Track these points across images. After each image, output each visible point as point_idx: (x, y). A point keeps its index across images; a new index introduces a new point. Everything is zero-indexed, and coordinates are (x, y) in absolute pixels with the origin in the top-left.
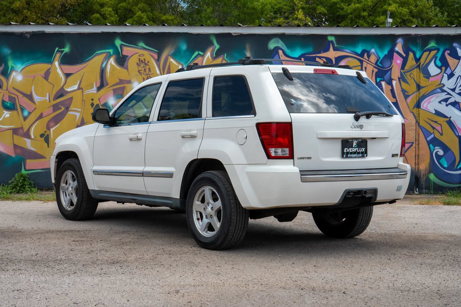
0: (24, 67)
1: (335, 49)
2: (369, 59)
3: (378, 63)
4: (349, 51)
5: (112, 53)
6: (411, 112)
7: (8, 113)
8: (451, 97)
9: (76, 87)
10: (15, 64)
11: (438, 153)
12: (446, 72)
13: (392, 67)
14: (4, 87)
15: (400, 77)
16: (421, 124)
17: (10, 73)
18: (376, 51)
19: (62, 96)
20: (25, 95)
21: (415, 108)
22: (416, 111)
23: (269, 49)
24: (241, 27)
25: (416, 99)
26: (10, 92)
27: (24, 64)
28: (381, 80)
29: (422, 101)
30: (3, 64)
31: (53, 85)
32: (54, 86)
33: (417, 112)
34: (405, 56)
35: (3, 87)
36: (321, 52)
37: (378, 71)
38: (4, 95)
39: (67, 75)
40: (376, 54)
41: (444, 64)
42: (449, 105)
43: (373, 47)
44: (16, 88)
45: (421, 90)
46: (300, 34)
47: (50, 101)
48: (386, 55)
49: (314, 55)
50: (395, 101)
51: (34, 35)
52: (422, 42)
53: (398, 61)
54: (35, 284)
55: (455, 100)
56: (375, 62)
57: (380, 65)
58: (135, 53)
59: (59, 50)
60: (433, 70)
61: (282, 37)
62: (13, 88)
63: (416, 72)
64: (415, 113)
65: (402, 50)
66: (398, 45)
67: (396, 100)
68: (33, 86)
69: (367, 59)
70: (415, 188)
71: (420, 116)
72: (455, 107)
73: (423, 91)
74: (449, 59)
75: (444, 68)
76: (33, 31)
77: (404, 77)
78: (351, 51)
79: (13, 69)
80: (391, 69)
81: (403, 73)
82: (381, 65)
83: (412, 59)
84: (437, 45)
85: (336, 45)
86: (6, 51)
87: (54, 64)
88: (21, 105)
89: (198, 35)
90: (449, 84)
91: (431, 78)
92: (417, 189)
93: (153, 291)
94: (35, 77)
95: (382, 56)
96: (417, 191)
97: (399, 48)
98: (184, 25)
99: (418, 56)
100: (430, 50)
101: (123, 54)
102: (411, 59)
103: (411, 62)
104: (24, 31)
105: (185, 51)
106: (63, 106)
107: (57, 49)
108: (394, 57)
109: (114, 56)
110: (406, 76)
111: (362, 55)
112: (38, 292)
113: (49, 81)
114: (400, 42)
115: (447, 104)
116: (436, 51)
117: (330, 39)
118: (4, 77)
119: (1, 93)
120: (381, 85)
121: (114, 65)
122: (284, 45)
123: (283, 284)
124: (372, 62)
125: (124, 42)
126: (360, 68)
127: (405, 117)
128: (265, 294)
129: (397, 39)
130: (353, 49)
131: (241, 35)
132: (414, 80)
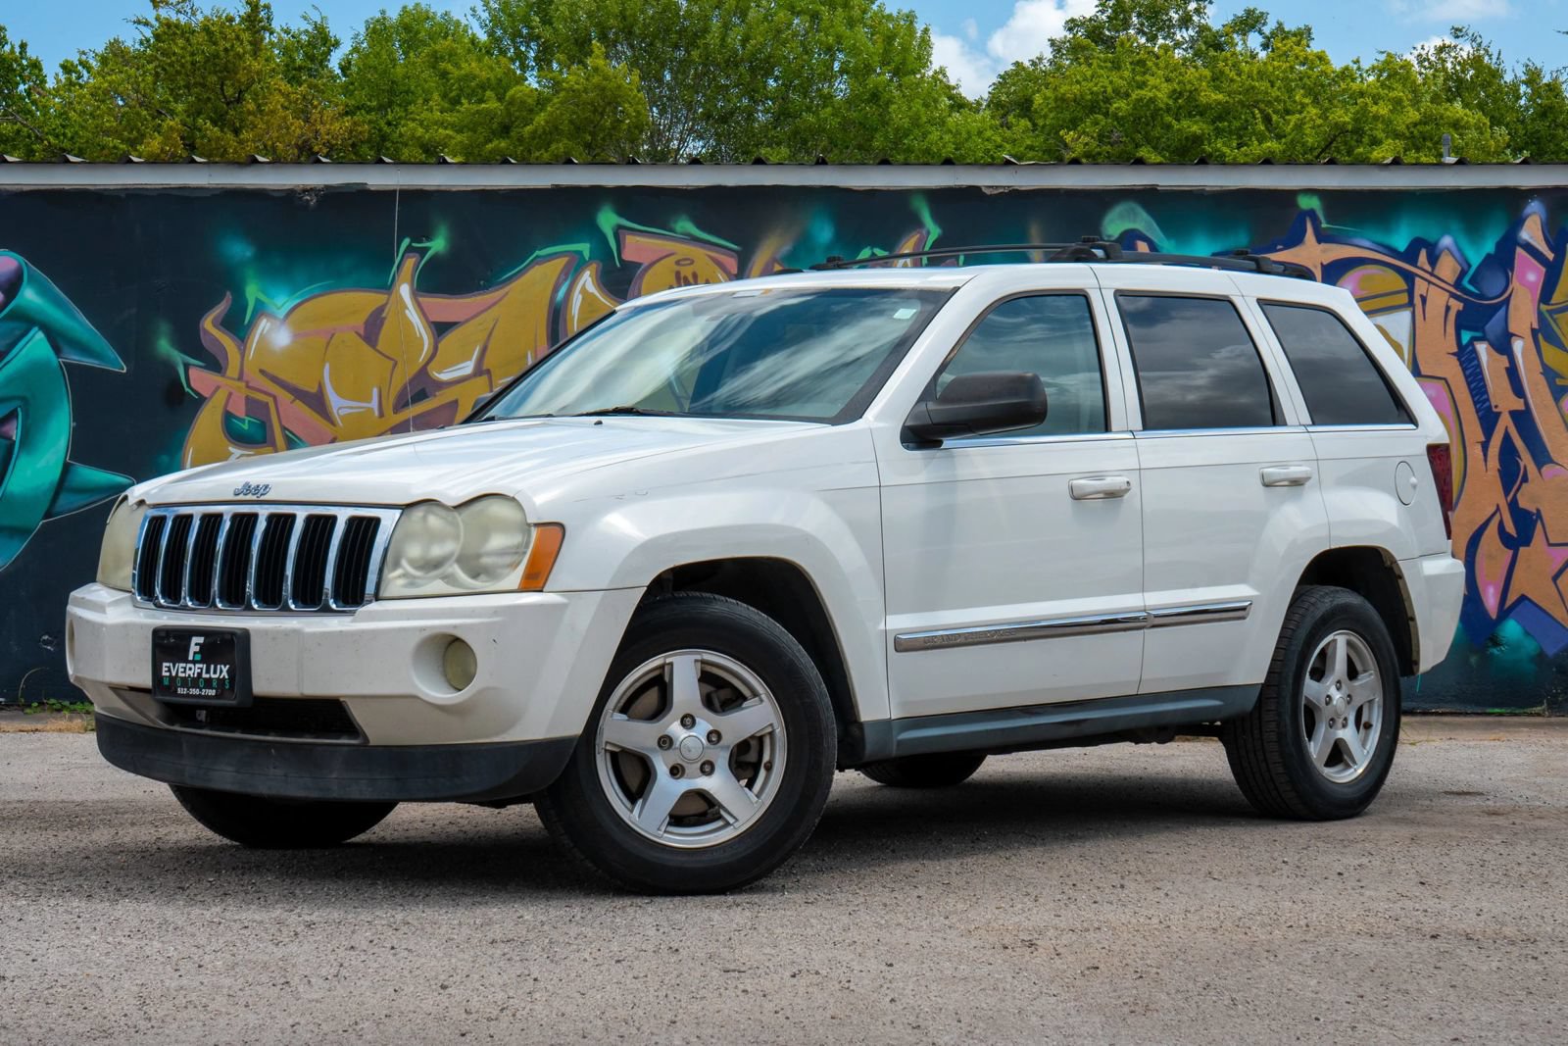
0: (297, 301)
1: (1322, 237)
2: (1433, 268)
3: (1465, 282)
4: (1367, 244)
5: (587, 255)
7: (242, 455)
9: (468, 368)
10: (264, 292)
13: (1510, 295)
14: (232, 370)
15: (1536, 326)
17: (252, 324)
18: (1456, 243)
19: (421, 396)
20: (299, 394)
23: (1107, 236)
24: (1013, 166)
26: (251, 384)
27: (299, 293)
28: (1474, 339)
30: (228, 293)
31: (392, 362)
32: (396, 364)
34: (1551, 259)
35: (226, 369)
36: (1276, 246)
37: (1464, 307)
38: (230, 394)
39: (441, 329)
40: (1457, 255)
43: (1446, 232)
44: (269, 370)
46: (1207, 189)
47: (381, 415)
48: (1489, 256)
50: (1523, 408)
51: (332, 197)
53: (1529, 276)
56: (1455, 279)
57: (1471, 288)
58: (664, 254)
59: (414, 244)
61: (1148, 198)
62: (262, 372)
65: (1542, 237)
66: (1528, 223)
67: (1526, 404)
68: (327, 366)
69: (1430, 270)
76: (326, 183)
77: (1552, 329)
78: (1374, 242)
79: (260, 311)
80: (1508, 300)
81: (1547, 315)
82: (1476, 287)
85: (1324, 225)
86: (238, 250)
87: (393, 296)
88: (286, 429)
89: (872, 193)
94: (333, 335)
95: (1475, 260)
97: (1532, 231)
98: (824, 163)
101: (624, 257)
104: (298, 186)
105: (829, 246)
107: (406, 242)
108: (1516, 261)
109: (594, 266)
110: (1557, 325)
111: (1410, 255)
113: (379, 347)
114: (1535, 213)
117: (1306, 203)
118: (230, 337)
119: (220, 390)
120: (1474, 353)
121: (592, 294)
122: (1155, 225)
123: (1359, 926)
124: (1446, 279)
125: (628, 219)
126: (1404, 298)
127: (1555, 460)
128: (1322, 949)
129: (1526, 204)
130: (1380, 238)
131: (1011, 192)
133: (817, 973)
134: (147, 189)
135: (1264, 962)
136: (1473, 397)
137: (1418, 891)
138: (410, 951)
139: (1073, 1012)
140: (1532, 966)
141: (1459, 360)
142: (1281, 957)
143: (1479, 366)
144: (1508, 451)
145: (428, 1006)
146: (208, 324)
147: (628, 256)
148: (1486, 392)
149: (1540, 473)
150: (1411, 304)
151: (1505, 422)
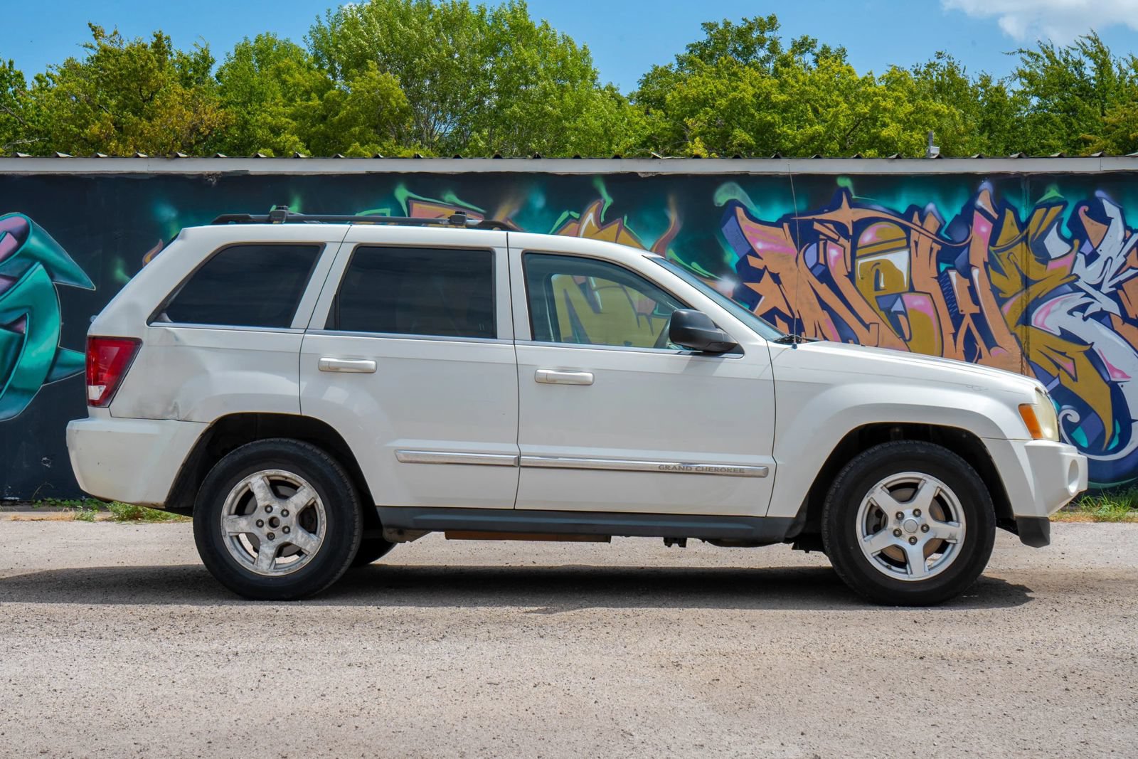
1: (853, 205)
2: (922, 225)
3: (942, 232)
4: (881, 208)
5: (389, 216)
6: (1012, 334)
8: (1093, 303)
11: (1069, 418)
12: (1082, 250)
13: (970, 241)
15: (987, 260)
16: (1032, 358)
18: (936, 207)
21: (1020, 326)
22: (1022, 331)
23: (717, 205)
24: (657, 160)
25: (1020, 308)
28: (948, 268)
29: (1034, 311)
30: (161, 240)
33: (1024, 335)
34: (996, 218)
36: (823, 210)
37: (942, 249)
40: (938, 216)
41: (1078, 234)
42: (1090, 319)
43: (931, 201)
45: (1031, 289)
46: (780, 174)
48: (957, 216)
49: (810, 217)
50: (978, 312)
51: (226, 179)
52: (1030, 187)
53: (982, 228)
55: (1102, 309)
56: (936, 230)
57: (946, 236)
58: (438, 215)
60: (1055, 245)
61: (743, 180)
63: (1019, 249)
64: (1019, 335)
65: (990, 205)
66: (981, 195)
67: (981, 309)
69: (920, 225)
71: (1031, 341)
72: (1102, 321)
73: (1035, 290)
74: (1088, 223)
75: (1076, 242)
76: (222, 170)
77: (997, 262)
78: (885, 208)
80: (969, 244)
82: (949, 236)
83: (1012, 224)
84: (1062, 194)
85: (854, 197)
86: (167, 213)
89: (568, 177)
90: (1088, 274)
91: (1050, 263)
95: (949, 218)
97: (983, 202)
98: (539, 158)
99: (1023, 217)
100: (1048, 205)
101: (412, 216)
102: (1010, 223)
103: (1009, 230)
104: (205, 172)
105: (542, 211)
107: (274, 208)
108: (974, 220)
110: (999, 258)
111: (908, 215)
114: (986, 189)
115: (1085, 316)
116: (1060, 208)
117: (843, 183)
120: (948, 278)
122: (747, 197)
123: (877, 651)
124: (930, 231)
125: (415, 193)
126: (904, 243)
127: (999, 344)
128: (854, 667)
129: (980, 184)
130: (889, 205)
131: (656, 176)
132: (1017, 267)
133: (549, 684)
134: (108, 174)
135: (819, 675)
136: (947, 305)
137: (913, 627)
138: (300, 671)
139: (705, 709)
140: (981, 677)
141: (939, 282)
142: (829, 672)
143: (951, 285)
144: (969, 339)
145: (316, 706)
146: (148, 259)
148: (956, 302)
149: (989, 352)
150: (908, 246)
151: (967, 321)
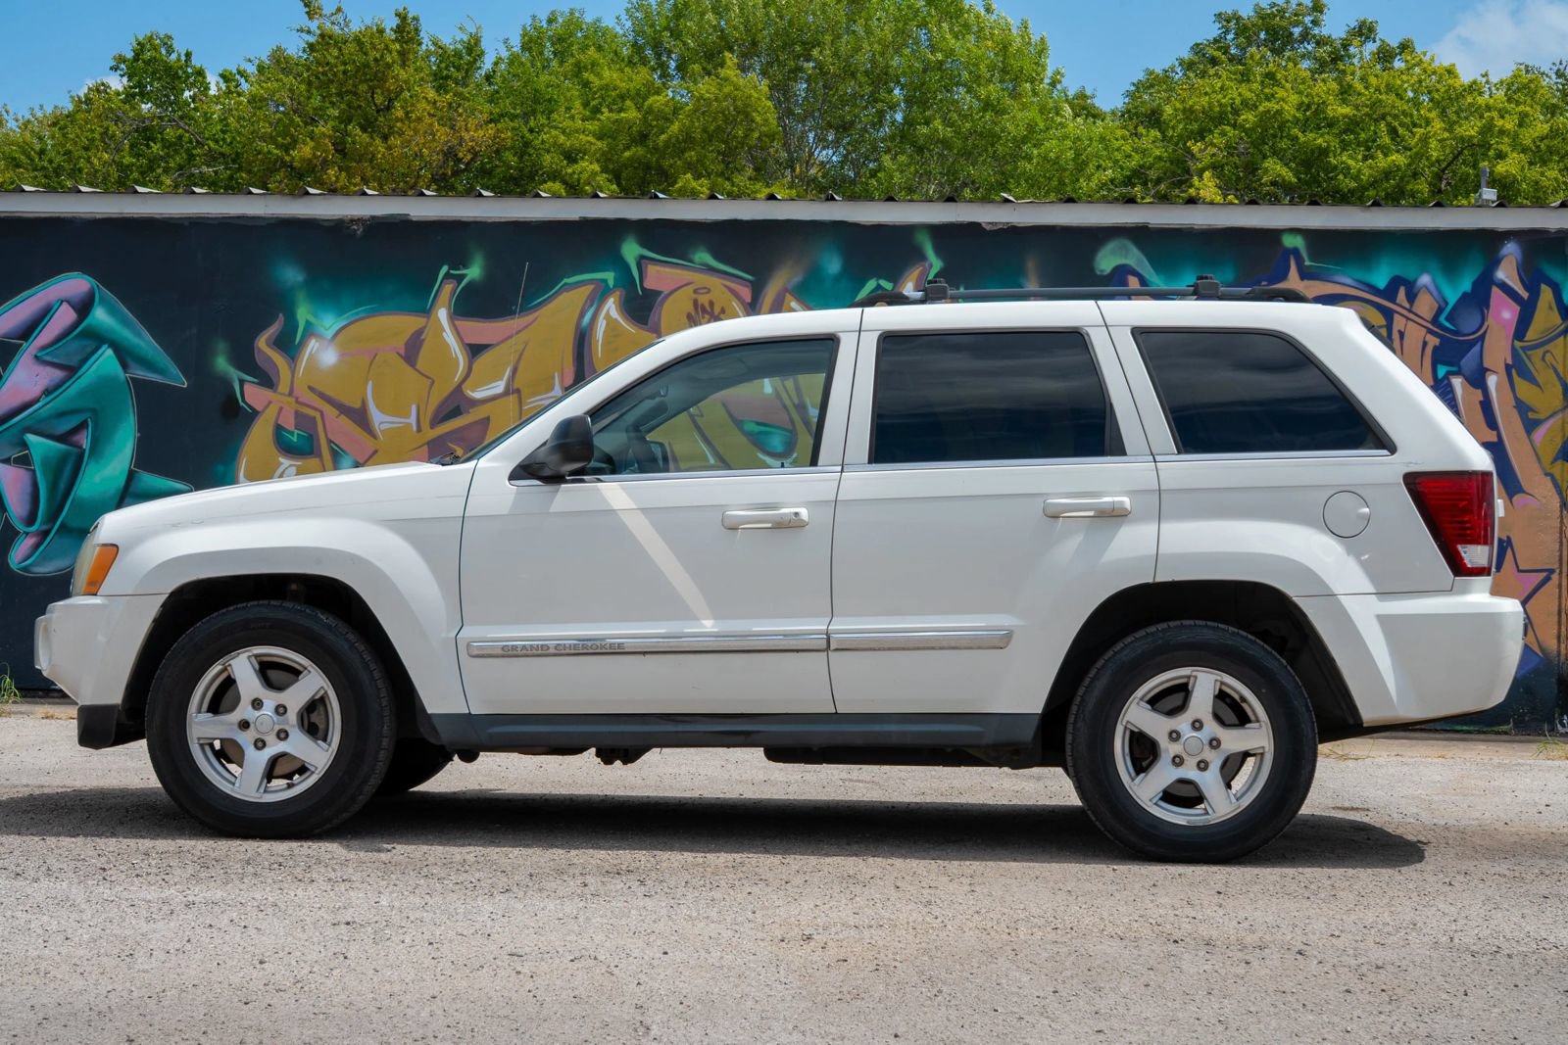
0: (344, 323)
1: (1308, 276)
2: (1411, 306)
3: (1442, 319)
4: (1348, 281)
5: (611, 283)
6: (1547, 474)
7: (291, 465)
9: (499, 387)
10: (316, 316)
13: (1485, 332)
14: (283, 386)
15: (1510, 362)
17: (302, 344)
18: (1434, 281)
19: (456, 412)
20: (344, 409)
21: (1559, 462)
22: (1562, 470)
23: (1098, 273)
24: (1010, 204)
25: (1561, 434)
26: (300, 400)
27: (345, 316)
28: (1449, 374)
30: (281, 315)
31: (430, 381)
32: (433, 382)
33: (1565, 474)
34: (1526, 298)
35: (277, 386)
36: (1261, 282)
37: (1441, 343)
38: (281, 409)
39: (475, 350)
40: (1435, 293)
43: (1425, 270)
44: (317, 387)
46: (1196, 227)
47: (419, 430)
48: (1465, 295)
50: (1495, 439)
51: (379, 227)
53: (1505, 313)
54: (394, 912)
56: (1432, 316)
57: (1447, 324)
58: (685, 282)
59: (452, 272)
61: (1140, 235)
62: (311, 388)
63: (1561, 347)
64: (1558, 476)
65: (1517, 277)
66: (1504, 263)
67: (1499, 436)
68: (370, 382)
69: (1408, 306)
70: (1556, 715)
76: (372, 213)
77: (1526, 365)
78: (1355, 280)
79: (310, 332)
80: (1482, 338)
81: (1521, 352)
82: (1451, 324)
83: (1551, 308)
85: (1307, 263)
86: (291, 275)
87: (432, 317)
88: (331, 442)
89: (879, 228)
92: (1566, 717)
93: (737, 936)
94: (376, 355)
95: (1452, 297)
96: (1563, 726)
97: (1507, 272)
98: (833, 199)
101: (645, 285)
102: (1547, 306)
103: (1546, 316)
104: (347, 216)
105: (837, 279)
106: (459, 446)
107: (445, 269)
108: (1492, 300)
109: (618, 293)
110: (1529, 358)
111: (1390, 292)
112: (405, 929)
113: (418, 367)
114: (1511, 254)
117: (1289, 241)
118: (281, 355)
119: (271, 406)
120: (1450, 386)
121: (616, 319)
122: (1145, 260)
123: (1119, 930)
124: (1422, 315)
125: (651, 250)
127: (1525, 489)
128: (1065, 950)
129: (1503, 244)
130: (1361, 275)
131: (1008, 228)
132: (1558, 374)
134: (208, 218)
140: (1239, 969)
141: (1435, 392)
142: (1020, 956)
143: (1454, 399)
146: (262, 343)
147: (649, 284)
149: (1511, 502)
150: (1390, 339)
